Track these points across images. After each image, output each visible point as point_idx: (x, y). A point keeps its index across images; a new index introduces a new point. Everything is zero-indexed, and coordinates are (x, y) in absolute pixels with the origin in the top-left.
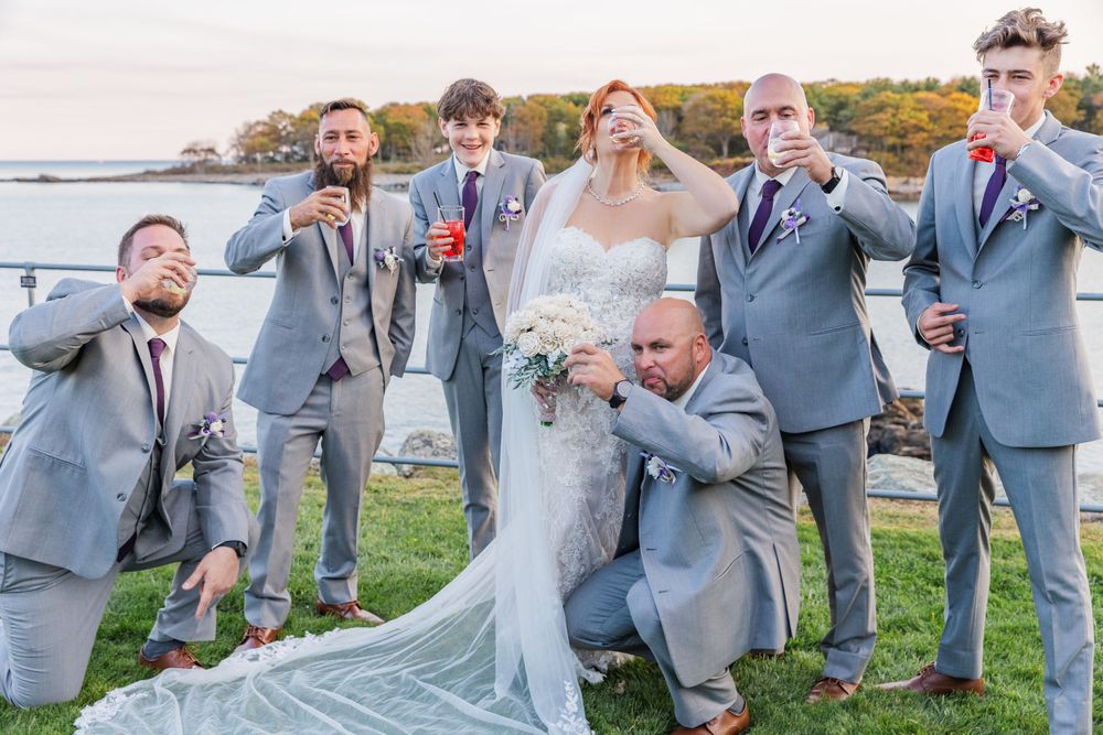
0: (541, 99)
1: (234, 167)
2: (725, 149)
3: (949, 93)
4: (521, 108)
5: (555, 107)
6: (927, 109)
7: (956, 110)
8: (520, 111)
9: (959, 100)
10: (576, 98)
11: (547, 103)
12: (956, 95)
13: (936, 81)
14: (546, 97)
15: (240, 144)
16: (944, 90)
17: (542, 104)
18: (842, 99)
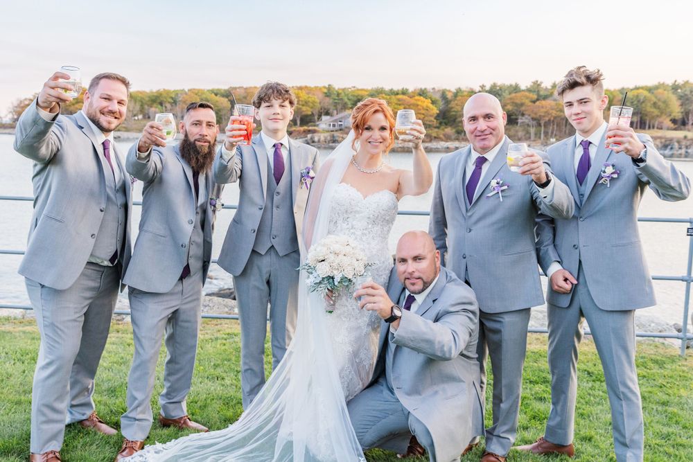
0: (197, 92)
1: (10, 124)
2: (298, 122)
3: (414, 96)
4: (185, 96)
5: (204, 96)
6: (403, 104)
7: (418, 105)
8: (183, 98)
9: (419, 100)
10: (215, 92)
11: (199, 94)
12: (417, 97)
13: (407, 90)
14: (199, 90)
15: (14, 111)
16: (412, 94)
17: (196, 94)
18: (359, 97)
